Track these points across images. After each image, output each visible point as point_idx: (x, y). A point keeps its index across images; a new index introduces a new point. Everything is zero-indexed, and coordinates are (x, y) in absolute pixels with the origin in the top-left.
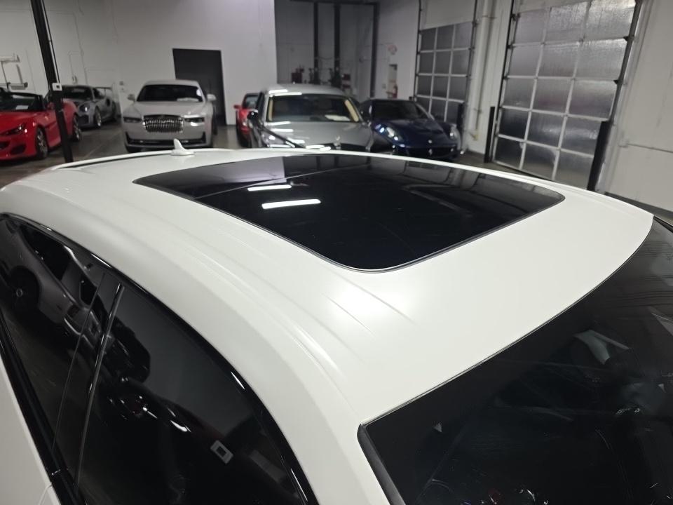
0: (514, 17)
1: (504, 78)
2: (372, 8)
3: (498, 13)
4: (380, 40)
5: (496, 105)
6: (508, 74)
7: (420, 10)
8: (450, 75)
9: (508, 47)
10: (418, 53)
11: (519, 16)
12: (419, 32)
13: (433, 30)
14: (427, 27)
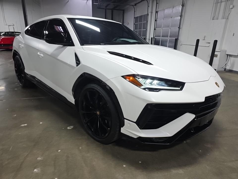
0: (157, 12)
1: (155, 29)
2: (122, 11)
3: (153, 12)
4: (125, 21)
5: (153, 37)
6: (156, 28)
7: (135, 11)
8: (142, 30)
9: (155, 20)
10: (134, 24)
11: (158, 11)
12: (134, 18)
13: (138, 17)
14: (136, 16)
